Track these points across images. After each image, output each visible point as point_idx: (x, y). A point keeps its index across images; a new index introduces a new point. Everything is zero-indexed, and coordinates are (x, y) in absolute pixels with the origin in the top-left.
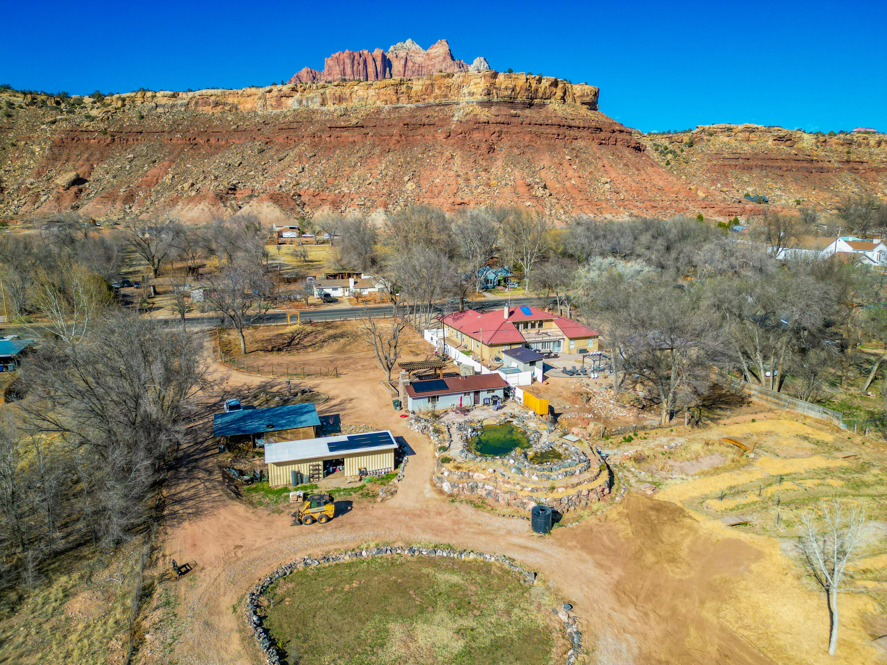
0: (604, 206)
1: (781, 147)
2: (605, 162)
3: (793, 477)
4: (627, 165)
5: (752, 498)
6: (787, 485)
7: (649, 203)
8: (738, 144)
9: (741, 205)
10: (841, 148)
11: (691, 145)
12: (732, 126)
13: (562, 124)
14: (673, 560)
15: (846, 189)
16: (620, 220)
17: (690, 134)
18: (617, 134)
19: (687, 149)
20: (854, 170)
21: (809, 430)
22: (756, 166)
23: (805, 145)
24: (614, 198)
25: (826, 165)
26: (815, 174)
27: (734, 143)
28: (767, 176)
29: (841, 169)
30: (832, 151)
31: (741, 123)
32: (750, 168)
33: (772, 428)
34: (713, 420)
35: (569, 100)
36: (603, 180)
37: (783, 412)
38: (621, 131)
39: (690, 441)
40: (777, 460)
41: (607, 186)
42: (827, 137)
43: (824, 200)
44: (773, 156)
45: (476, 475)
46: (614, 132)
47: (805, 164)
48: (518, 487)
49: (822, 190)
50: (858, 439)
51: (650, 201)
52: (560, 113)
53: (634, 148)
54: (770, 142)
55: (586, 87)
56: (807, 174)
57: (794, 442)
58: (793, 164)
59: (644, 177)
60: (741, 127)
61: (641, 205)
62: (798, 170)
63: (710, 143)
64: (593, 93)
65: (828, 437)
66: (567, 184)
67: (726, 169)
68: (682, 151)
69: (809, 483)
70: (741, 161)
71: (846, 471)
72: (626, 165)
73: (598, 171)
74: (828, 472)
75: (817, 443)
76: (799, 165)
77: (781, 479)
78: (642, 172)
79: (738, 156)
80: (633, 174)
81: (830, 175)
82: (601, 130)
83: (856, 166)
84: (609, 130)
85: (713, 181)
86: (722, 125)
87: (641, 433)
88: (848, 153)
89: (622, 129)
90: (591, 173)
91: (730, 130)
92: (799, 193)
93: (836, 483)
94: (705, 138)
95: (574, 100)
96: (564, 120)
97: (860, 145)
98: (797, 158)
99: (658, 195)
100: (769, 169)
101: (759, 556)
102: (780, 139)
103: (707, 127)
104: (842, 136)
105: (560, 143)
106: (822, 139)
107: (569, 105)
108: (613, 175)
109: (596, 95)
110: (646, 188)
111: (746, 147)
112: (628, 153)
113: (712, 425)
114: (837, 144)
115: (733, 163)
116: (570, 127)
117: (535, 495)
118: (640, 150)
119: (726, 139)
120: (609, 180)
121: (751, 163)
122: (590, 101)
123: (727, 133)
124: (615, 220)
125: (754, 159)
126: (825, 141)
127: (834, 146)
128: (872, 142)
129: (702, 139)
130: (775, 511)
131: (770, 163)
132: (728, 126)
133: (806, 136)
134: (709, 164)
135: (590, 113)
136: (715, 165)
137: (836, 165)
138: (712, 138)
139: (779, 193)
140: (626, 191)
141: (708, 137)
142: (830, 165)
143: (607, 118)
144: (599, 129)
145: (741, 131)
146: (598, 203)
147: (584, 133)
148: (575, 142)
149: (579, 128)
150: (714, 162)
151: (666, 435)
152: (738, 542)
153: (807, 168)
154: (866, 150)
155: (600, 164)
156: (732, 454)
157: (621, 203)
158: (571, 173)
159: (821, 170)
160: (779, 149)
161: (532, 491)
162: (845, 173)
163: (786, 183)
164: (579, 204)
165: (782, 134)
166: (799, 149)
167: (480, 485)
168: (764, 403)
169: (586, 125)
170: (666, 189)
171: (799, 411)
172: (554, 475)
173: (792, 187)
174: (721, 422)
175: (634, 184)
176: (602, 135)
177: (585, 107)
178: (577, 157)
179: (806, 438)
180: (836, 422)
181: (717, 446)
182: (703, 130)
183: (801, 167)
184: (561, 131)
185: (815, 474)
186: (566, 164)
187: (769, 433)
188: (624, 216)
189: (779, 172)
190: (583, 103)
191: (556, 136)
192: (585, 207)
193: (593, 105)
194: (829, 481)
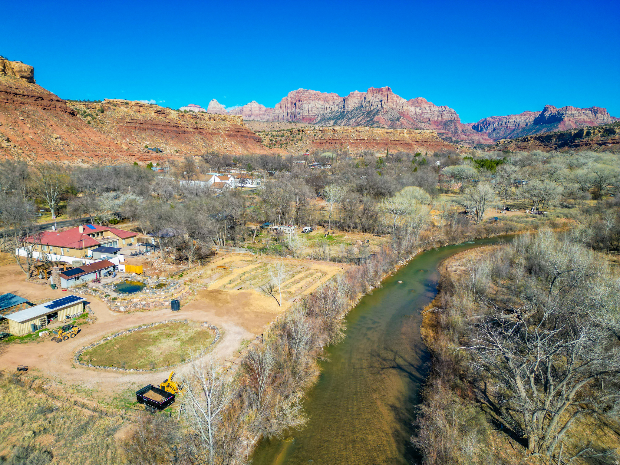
0: (61, 154)
1: (160, 117)
2: (52, 123)
3: (248, 272)
4: (69, 126)
5: (239, 281)
6: (247, 275)
7: (92, 153)
8: (134, 114)
9: (149, 154)
10: (192, 120)
11: (103, 111)
12: (128, 101)
13: (8, 91)
14: (228, 302)
15: (199, 144)
16: (76, 164)
17: (101, 104)
18: (55, 102)
19: (100, 114)
20: (201, 133)
21: (243, 258)
22: (148, 128)
23: (172, 117)
24: (66, 149)
25: (186, 129)
26: (181, 135)
27: (131, 113)
28: (155, 135)
29: (194, 132)
30: (187, 122)
31: (134, 100)
32: (144, 130)
33: (231, 260)
34: (209, 262)
35: (9, 73)
36: (55, 136)
37: (231, 254)
38: (58, 101)
39: (205, 271)
40: (239, 269)
41: (59, 140)
42: (184, 113)
43: (189, 150)
44: (156, 123)
45: (134, 300)
46: (52, 101)
47: (175, 129)
48: (157, 299)
49: (187, 144)
50: (260, 257)
51: (92, 151)
52: (4, 83)
53: (70, 113)
54: (153, 114)
55: (23, 65)
56: (177, 135)
57: (241, 262)
58: (169, 128)
59: (83, 134)
60: (133, 102)
61: (87, 154)
62: (172, 132)
63: (116, 111)
64: (30, 71)
65: (251, 259)
66: (26, 138)
67: (130, 129)
68: (97, 115)
69: (253, 273)
70: (138, 124)
71: (261, 267)
72: (67, 125)
73: (49, 129)
74: (256, 269)
75: (248, 261)
76: (172, 129)
77: (244, 274)
78: (81, 131)
79: (135, 121)
80: (75, 132)
81: (189, 135)
82: (42, 99)
83: (201, 131)
84: (49, 99)
85: (123, 136)
86: (122, 100)
87: (185, 272)
88: (196, 123)
89: (58, 99)
90: (43, 130)
91: (127, 103)
92: (175, 146)
93: (260, 271)
94: (112, 107)
95: (13, 73)
96: (9, 89)
97: (201, 119)
98: (170, 124)
99: (97, 147)
100: (156, 131)
101: (251, 294)
102: (158, 112)
103: (111, 100)
104: (191, 113)
105: (11, 107)
106: (181, 114)
107: (10, 77)
108: (61, 132)
109: (32, 72)
110: (87, 142)
111: (139, 116)
112: (66, 116)
113: (209, 264)
114: (189, 117)
115: (133, 125)
116: (16, 94)
117: (167, 299)
118: (74, 115)
119: (126, 110)
120: (59, 136)
121: (144, 126)
122: (28, 76)
123: (125, 106)
124: (71, 164)
125: (146, 124)
126: (183, 116)
127: (188, 119)
128: (207, 118)
129: (109, 108)
130: (248, 283)
131: (155, 127)
132: (125, 101)
133: (172, 112)
134: (118, 125)
135: (30, 85)
136: (122, 126)
137: (191, 130)
138: (116, 108)
139: (164, 145)
140: (74, 144)
141: (114, 107)
142: (188, 130)
143: (44, 90)
144: (40, 98)
145: (134, 105)
146: (56, 153)
147: (30, 100)
148: (23, 106)
149: (24, 96)
150: (121, 124)
151: (194, 271)
152: (243, 293)
153: (176, 131)
154: (204, 122)
155: (48, 125)
156: (223, 271)
157: (72, 152)
158: (26, 130)
159: (184, 133)
160: (159, 119)
161: (165, 298)
162: (196, 135)
163: (167, 140)
164: (40, 153)
165: (159, 109)
166: (170, 120)
167: (139, 303)
168: (222, 252)
169: (30, 94)
170: (101, 143)
171: (236, 252)
172: (170, 290)
173: (171, 142)
174: (212, 262)
175: (78, 139)
176: (44, 102)
177: (24, 80)
178: (28, 118)
179: (244, 261)
180: (251, 253)
181: (216, 270)
182: (109, 102)
183: (174, 130)
184: (9, 97)
185: (252, 270)
186: (21, 124)
187: (231, 262)
188: (78, 162)
189: (162, 133)
190: (22, 77)
191: (5, 101)
192: (46, 155)
193: (31, 79)
194: (258, 271)
